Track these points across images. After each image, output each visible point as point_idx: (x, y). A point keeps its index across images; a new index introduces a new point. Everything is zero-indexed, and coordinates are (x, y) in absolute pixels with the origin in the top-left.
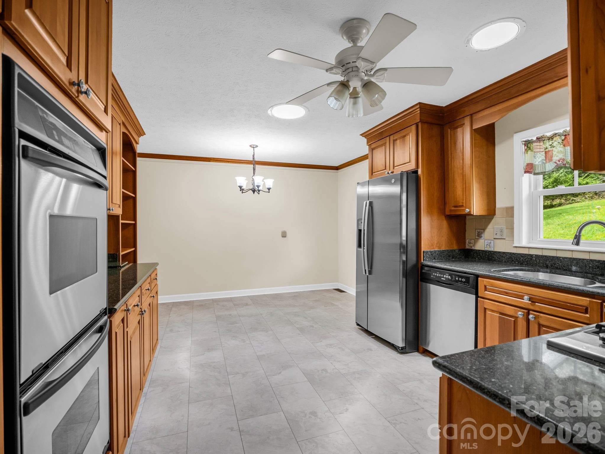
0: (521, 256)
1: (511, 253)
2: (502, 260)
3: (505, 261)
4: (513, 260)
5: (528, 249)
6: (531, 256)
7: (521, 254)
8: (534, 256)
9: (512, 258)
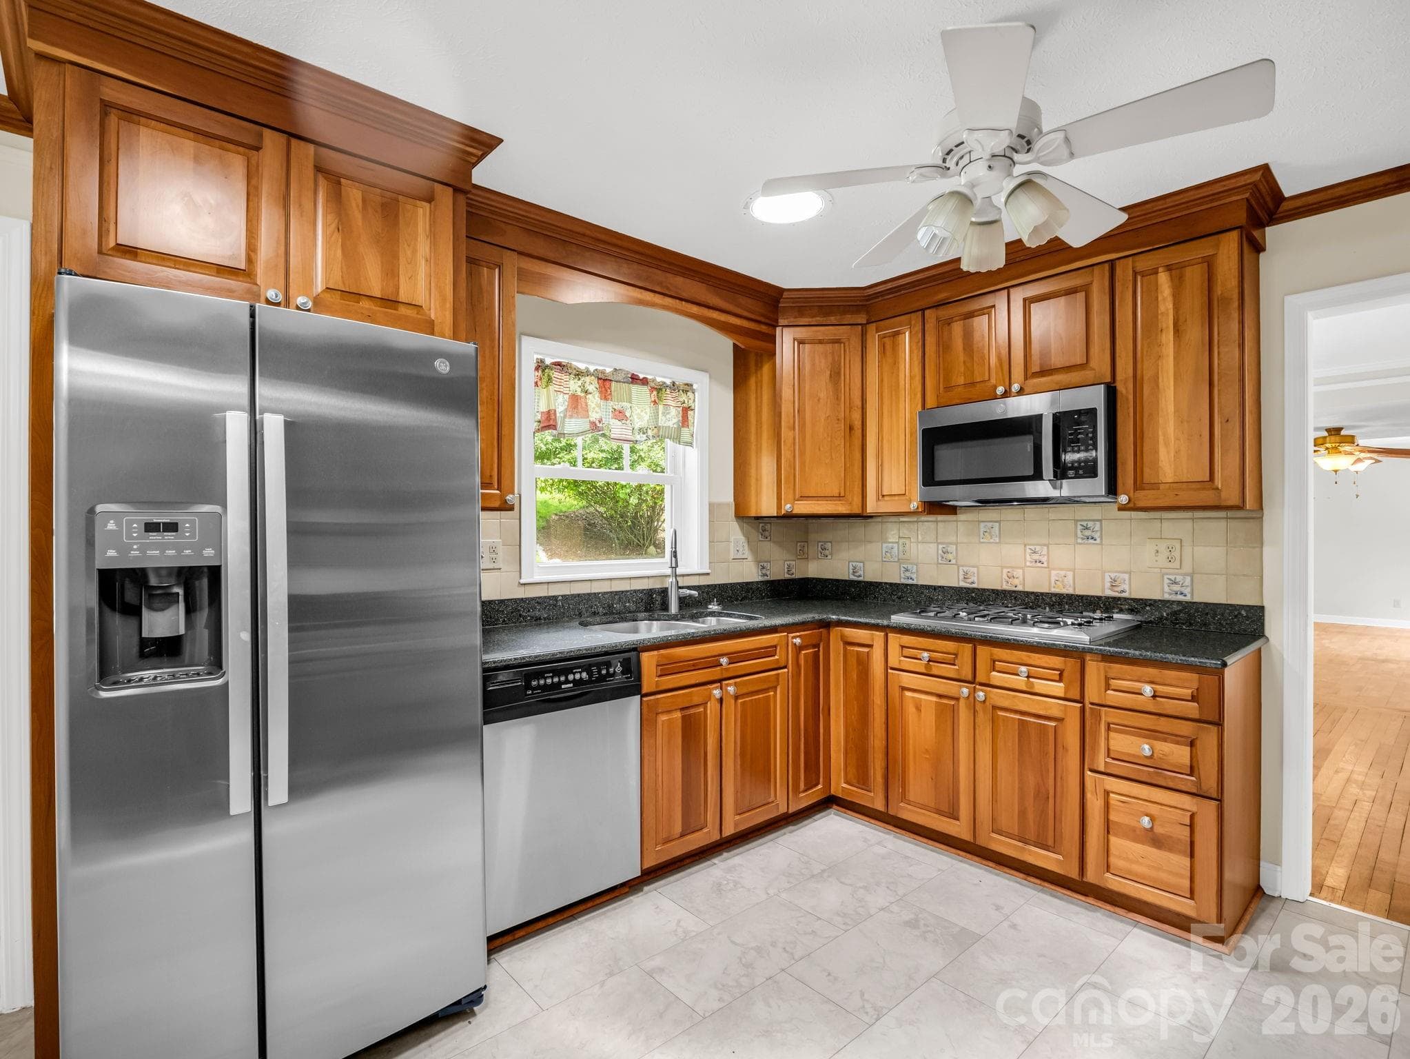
0: (538, 602)
1: (515, 600)
2: (498, 620)
3: (504, 621)
4: (520, 615)
5: (545, 586)
6: (555, 598)
7: (537, 598)
8: (560, 598)
9: (519, 611)
